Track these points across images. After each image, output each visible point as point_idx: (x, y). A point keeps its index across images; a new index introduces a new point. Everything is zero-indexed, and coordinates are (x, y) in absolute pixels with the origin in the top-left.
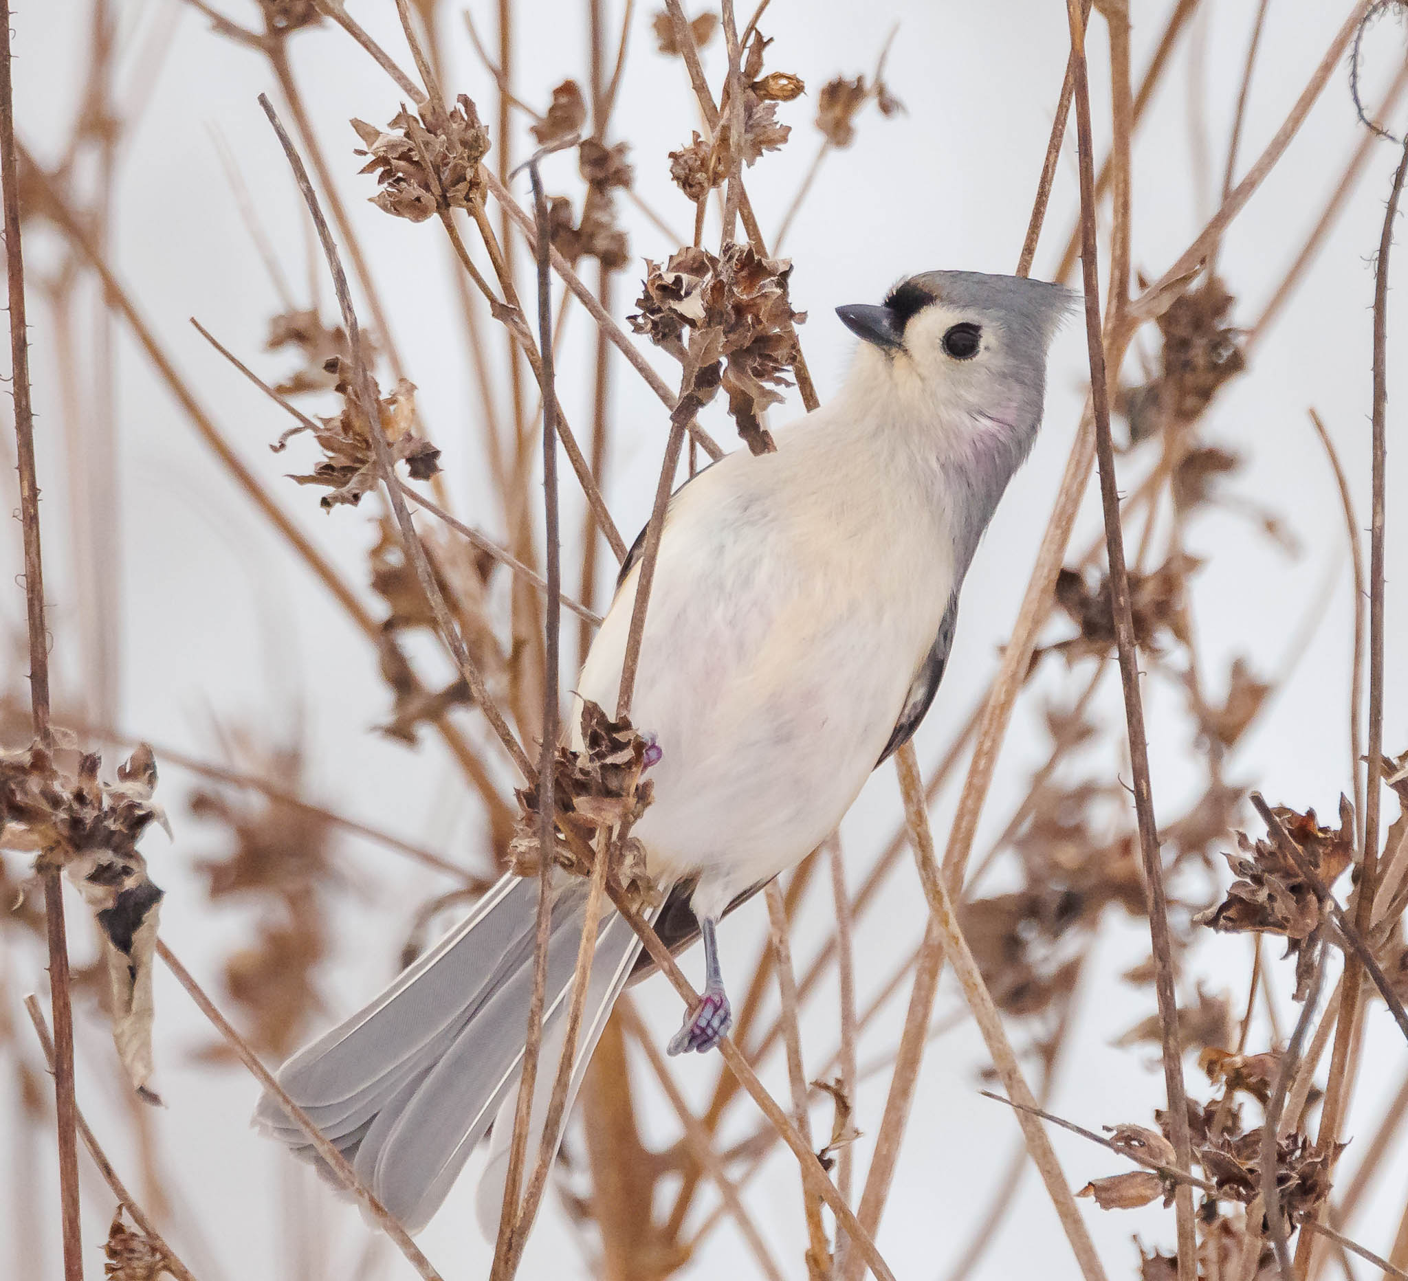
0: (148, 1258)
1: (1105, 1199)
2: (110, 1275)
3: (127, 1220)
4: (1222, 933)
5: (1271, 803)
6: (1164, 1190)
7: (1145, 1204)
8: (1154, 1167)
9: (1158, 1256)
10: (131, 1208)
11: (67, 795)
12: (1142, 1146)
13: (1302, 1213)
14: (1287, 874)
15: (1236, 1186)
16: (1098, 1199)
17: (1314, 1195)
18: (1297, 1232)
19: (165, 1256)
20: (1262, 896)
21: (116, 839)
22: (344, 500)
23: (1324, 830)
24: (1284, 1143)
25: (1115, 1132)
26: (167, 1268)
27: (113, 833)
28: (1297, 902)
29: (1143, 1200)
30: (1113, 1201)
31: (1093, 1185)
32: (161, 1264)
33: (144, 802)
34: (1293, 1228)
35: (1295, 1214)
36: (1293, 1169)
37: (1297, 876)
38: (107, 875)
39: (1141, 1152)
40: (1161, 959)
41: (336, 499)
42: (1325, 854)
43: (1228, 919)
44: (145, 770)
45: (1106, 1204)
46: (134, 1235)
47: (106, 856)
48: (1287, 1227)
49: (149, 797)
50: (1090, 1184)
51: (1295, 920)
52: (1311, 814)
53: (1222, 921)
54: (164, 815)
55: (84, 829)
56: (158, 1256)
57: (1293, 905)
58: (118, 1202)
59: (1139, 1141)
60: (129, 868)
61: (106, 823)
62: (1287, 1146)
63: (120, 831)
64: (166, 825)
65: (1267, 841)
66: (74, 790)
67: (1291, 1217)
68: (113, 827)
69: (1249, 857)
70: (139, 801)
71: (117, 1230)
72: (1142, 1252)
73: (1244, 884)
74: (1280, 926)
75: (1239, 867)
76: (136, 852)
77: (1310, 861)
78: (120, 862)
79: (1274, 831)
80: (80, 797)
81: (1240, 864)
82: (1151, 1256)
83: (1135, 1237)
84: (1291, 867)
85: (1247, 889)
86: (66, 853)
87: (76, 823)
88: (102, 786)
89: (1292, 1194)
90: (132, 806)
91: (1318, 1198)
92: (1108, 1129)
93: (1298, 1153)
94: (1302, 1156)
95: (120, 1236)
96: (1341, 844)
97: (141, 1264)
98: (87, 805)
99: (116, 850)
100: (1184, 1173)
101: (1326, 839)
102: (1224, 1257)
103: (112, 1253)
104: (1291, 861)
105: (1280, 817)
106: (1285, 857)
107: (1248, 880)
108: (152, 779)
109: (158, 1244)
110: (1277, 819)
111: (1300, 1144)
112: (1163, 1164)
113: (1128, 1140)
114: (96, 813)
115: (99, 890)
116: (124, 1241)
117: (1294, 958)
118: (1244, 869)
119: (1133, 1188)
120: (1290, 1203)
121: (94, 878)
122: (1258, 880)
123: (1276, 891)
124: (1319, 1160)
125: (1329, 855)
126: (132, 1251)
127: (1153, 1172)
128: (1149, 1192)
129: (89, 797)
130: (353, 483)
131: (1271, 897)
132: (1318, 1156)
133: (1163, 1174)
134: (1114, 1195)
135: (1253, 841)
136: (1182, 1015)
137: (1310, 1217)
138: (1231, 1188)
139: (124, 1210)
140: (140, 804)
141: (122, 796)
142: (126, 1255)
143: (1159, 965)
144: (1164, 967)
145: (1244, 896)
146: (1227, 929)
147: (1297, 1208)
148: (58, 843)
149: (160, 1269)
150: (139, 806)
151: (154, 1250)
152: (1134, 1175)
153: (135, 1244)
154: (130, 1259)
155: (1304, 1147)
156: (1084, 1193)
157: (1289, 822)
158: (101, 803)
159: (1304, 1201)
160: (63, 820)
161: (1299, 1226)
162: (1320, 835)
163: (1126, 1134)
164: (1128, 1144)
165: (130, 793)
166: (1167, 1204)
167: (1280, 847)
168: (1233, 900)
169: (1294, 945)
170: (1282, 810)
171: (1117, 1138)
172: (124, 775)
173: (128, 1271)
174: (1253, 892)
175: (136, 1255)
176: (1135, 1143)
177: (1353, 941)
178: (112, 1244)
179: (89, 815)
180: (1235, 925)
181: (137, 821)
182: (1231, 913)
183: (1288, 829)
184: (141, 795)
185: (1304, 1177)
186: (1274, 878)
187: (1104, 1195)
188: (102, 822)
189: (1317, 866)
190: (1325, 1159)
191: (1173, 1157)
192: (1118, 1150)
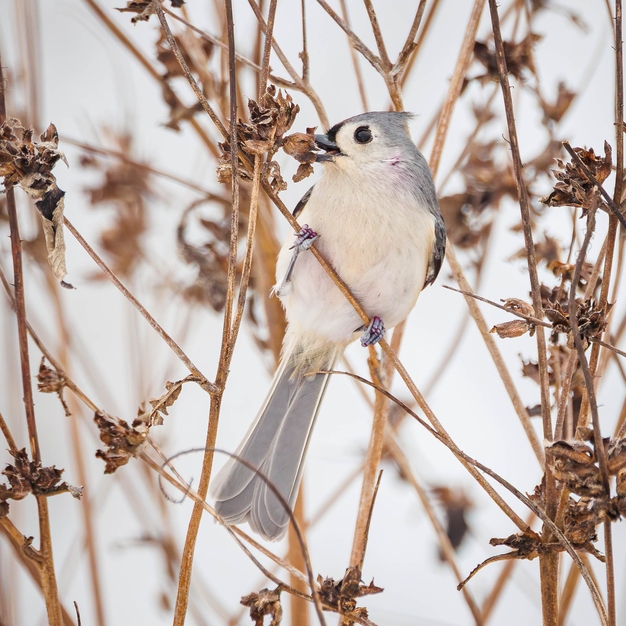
0: (58, 381)
1: (501, 333)
2: (40, 390)
3: (47, 364)
4: (551, 207)
5: (573, 146)
6: (529, 328)
7: (520, 335)
8: (524, 318)
9: (530, 364)
10: (49, 358)
11: (18, 148)
12: (519, 308)
13: (593, 336)
14: (581, 179)
15: (562, 325)
16: (499, 333)
17: (599, 328)
18: (591, 346)
19: (66, 379)
20: (570, 189)
21: (42, 168)
22: (141, 19)
23: (598, 158)
24: (584, 304)
25: (506, 302)
26: (67, 385)
27: (41, 165)
28: (586, 191)
29: (519, 333)
30: (506, 334)
31: (496, 327)
32: (64, 383)
33: (55, 150)
34: (589, 344)
35: (590, 337)
36: (588, 316)
37: (586, 179)
38: (39, 185)
39: (518, 311)
40: (525, 220)
41: (138, 19)
42: (598, 169)
43: (554, 200)
44: (53, 136)
45: (503, 336)
46: (50, 370)
47: (38, 176)
48: (586, 343)
49: (57, 148)
50: (495, 326)
51: (586, 201)
52: (591, 151)
53: (551, 201)
54: (64, 156)
55: (28, 164)
56: (63, 380)
57: (584, 193)
58: (42, 355)
59: (517, 306)
60: (49, 181)
61: (37, 161)
62: (586, 306)
63: (44, 164)
64: (65, 160)
65: (572, 164)
66: (22, 147)
67: (588, 338)
68: (41, 163)
69: (564, 171)
70: (52, 150)
71: (43, 368)
72: (523, 362)
73: (562, 184)
74: (578, 203)
75: (559, 176)
76: (51, 174)
77: (592, 173)
78: (45, 179)
79: (575, 159)
80: (24, 149)
81: (559, 174)
82: (527, 363)
83: (519, 355)
84: (583, 176)
85: (563, 186)
86: (19, 176)
87: (23, 161)
88: (33, 144)
89: (587, 328)
90: (49, 153)
91: (600, 330)
92: (503, 301)
93: (591, 309)
94: (593, 311)
95: (44, 371)
96: (606, 165)
97: (54, 383)
98: (27, 153)
99: (42, 173)
100: (539, 320)
101: (598, 162)
102: (562, 362)
103: (41, 379)
104: (583, 173)
105: (577, 152)
106: (580, 171)
107: (563, 182)
108: (57, 140)
109: (62, 374)
110: (576, 153)
111: (592, 305)
112: (528, 316)
113: (512, 305)
114: (32, 156)
115: (36, 192)
116: (46, 373)
117: (585, 218)
118: (562, 177)
119: (515, 328)
120: (587, 333)
121: (33, 187)
122: (567, 181)
123: (576, 187)
124: (599, 312)
125: (601, 169)
126: (50, 377)
127: (524, 320)
128: (522, 329)
129: (29, 149)
130: (146, 11)
131: (574, 190)
132: (599, 311)
133: (529, 321)
134: (506, 331)
135: (565, 164)
136: (536, 247)
137: (597, 339)
138: (560, 327)
139: (46, 359)
140: (53, 151)
141: (44, 148)
142: (47, 380)
143: (525, 222)
144: (527, 223)
145: (561, 189)
146: (554, 206)
147: (590, 335)
148: (15, 171)
149: (64, 386)
150: (53, 153)
151: (60, 377)
152: (515, 322)
153: (51, 375)
154: (49, 382)
155: (594, 306)
156: (492, 331)
157: (581, 155)
158: (33, 151)
159: (594, 331)
160: (18, 160)
161: (592, 343)
162: (596, 160)
163: (511, 303)
164: (513, 308)
165: (47, 147)
166: (531, 334)
167: (577, 166)
168: (556, 192)
169: (585, 211)
170: (578, 149)
171: (507, 305)
172: (44, 139)
173: (49, 387)
174: (566, 188)
175: (52, 379)
176: (515, 307)
177: (613, 209)
178: (41, 375)
179: (29, 157)
180: (558, 203)
181: (52, 159)
182: (556, 197)
183: (581, 158)
184: (53, 148)
185: (593, 321)
186: (575, 181)
187: (501, 331)
188: (35, 160)
189: (595, 175)
190: (603, 311)
191: (533, 313)
192: (508, 311)
